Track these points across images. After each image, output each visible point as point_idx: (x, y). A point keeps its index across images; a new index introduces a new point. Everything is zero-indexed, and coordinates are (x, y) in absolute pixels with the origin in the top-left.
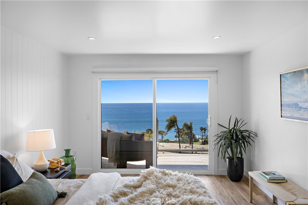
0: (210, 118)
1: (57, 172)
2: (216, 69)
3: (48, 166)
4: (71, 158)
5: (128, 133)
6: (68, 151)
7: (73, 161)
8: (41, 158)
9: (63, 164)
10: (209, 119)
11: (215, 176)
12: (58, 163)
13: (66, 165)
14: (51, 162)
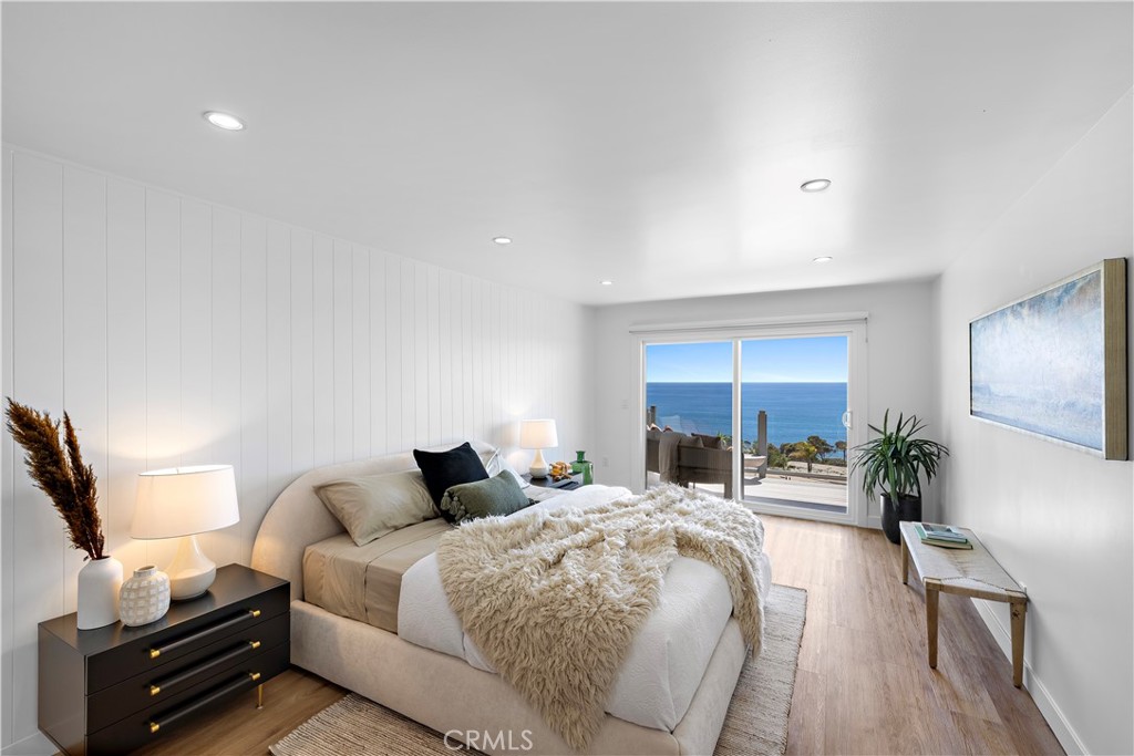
0: (852, 413)
1: (557, 480)
2: (865, 315)
3: (548, 472)
4: (586, 465)
5: (693, 435)
6: (581, 454)
7: (587, 470)
8: (538, 460)
9: (571, 471)
10: (849, 415)
11: (859, 528)
12: (562, 469)
13: (575, 473)
14: (554, 467)
